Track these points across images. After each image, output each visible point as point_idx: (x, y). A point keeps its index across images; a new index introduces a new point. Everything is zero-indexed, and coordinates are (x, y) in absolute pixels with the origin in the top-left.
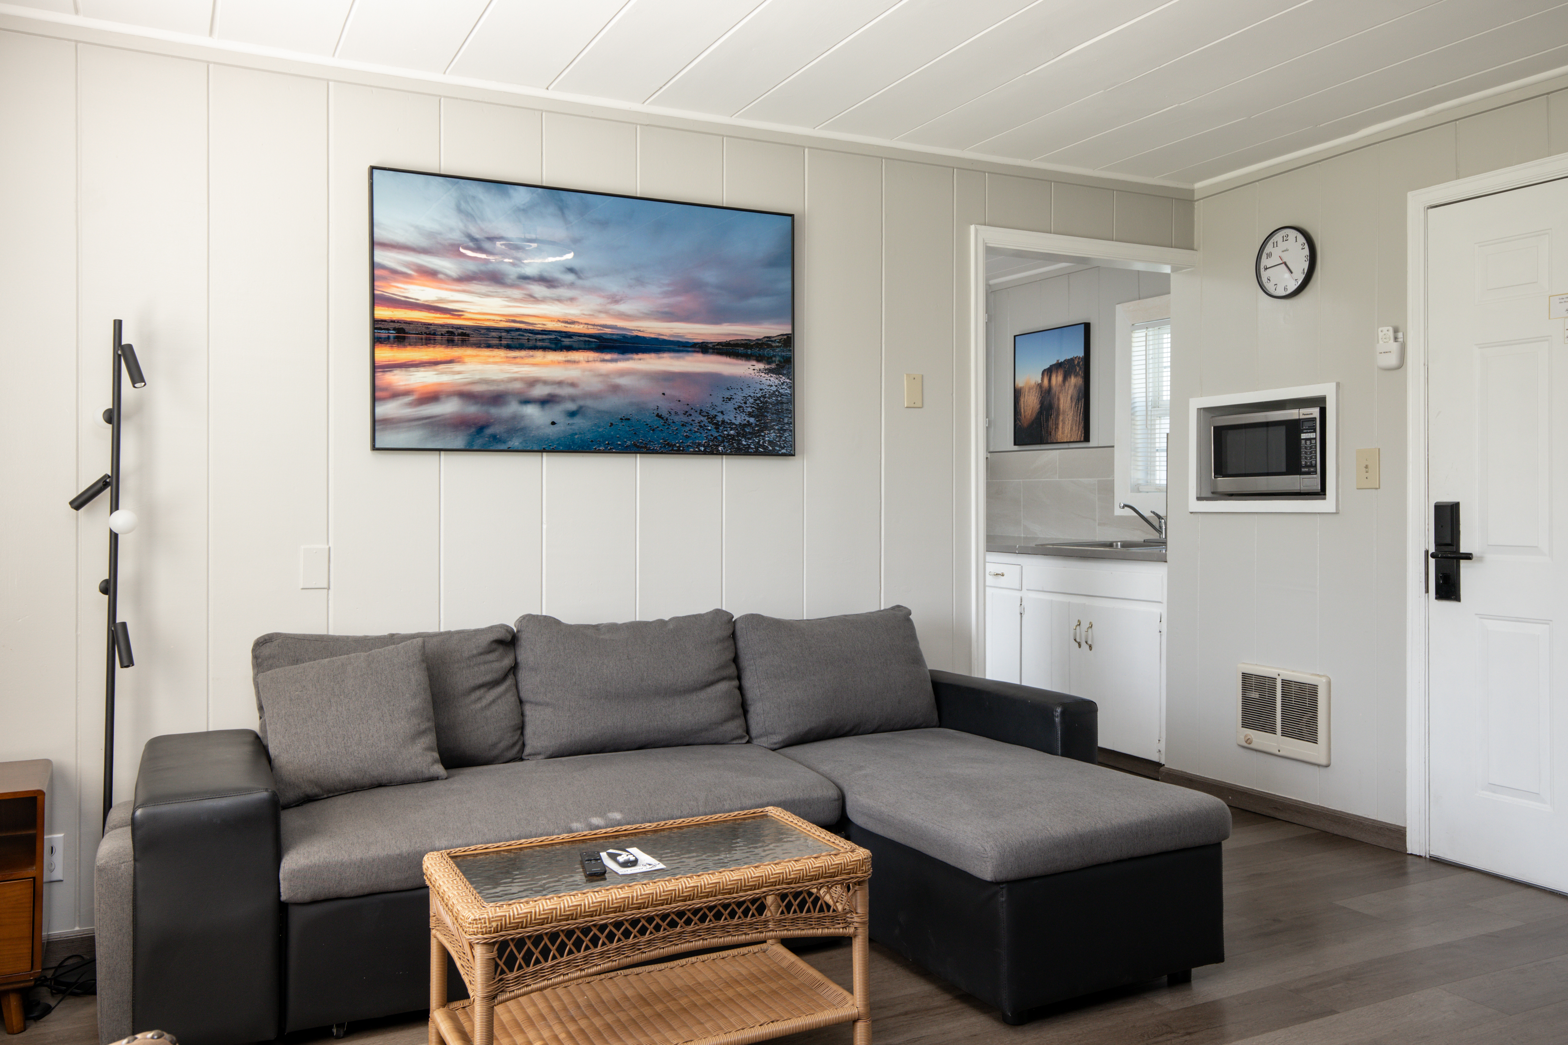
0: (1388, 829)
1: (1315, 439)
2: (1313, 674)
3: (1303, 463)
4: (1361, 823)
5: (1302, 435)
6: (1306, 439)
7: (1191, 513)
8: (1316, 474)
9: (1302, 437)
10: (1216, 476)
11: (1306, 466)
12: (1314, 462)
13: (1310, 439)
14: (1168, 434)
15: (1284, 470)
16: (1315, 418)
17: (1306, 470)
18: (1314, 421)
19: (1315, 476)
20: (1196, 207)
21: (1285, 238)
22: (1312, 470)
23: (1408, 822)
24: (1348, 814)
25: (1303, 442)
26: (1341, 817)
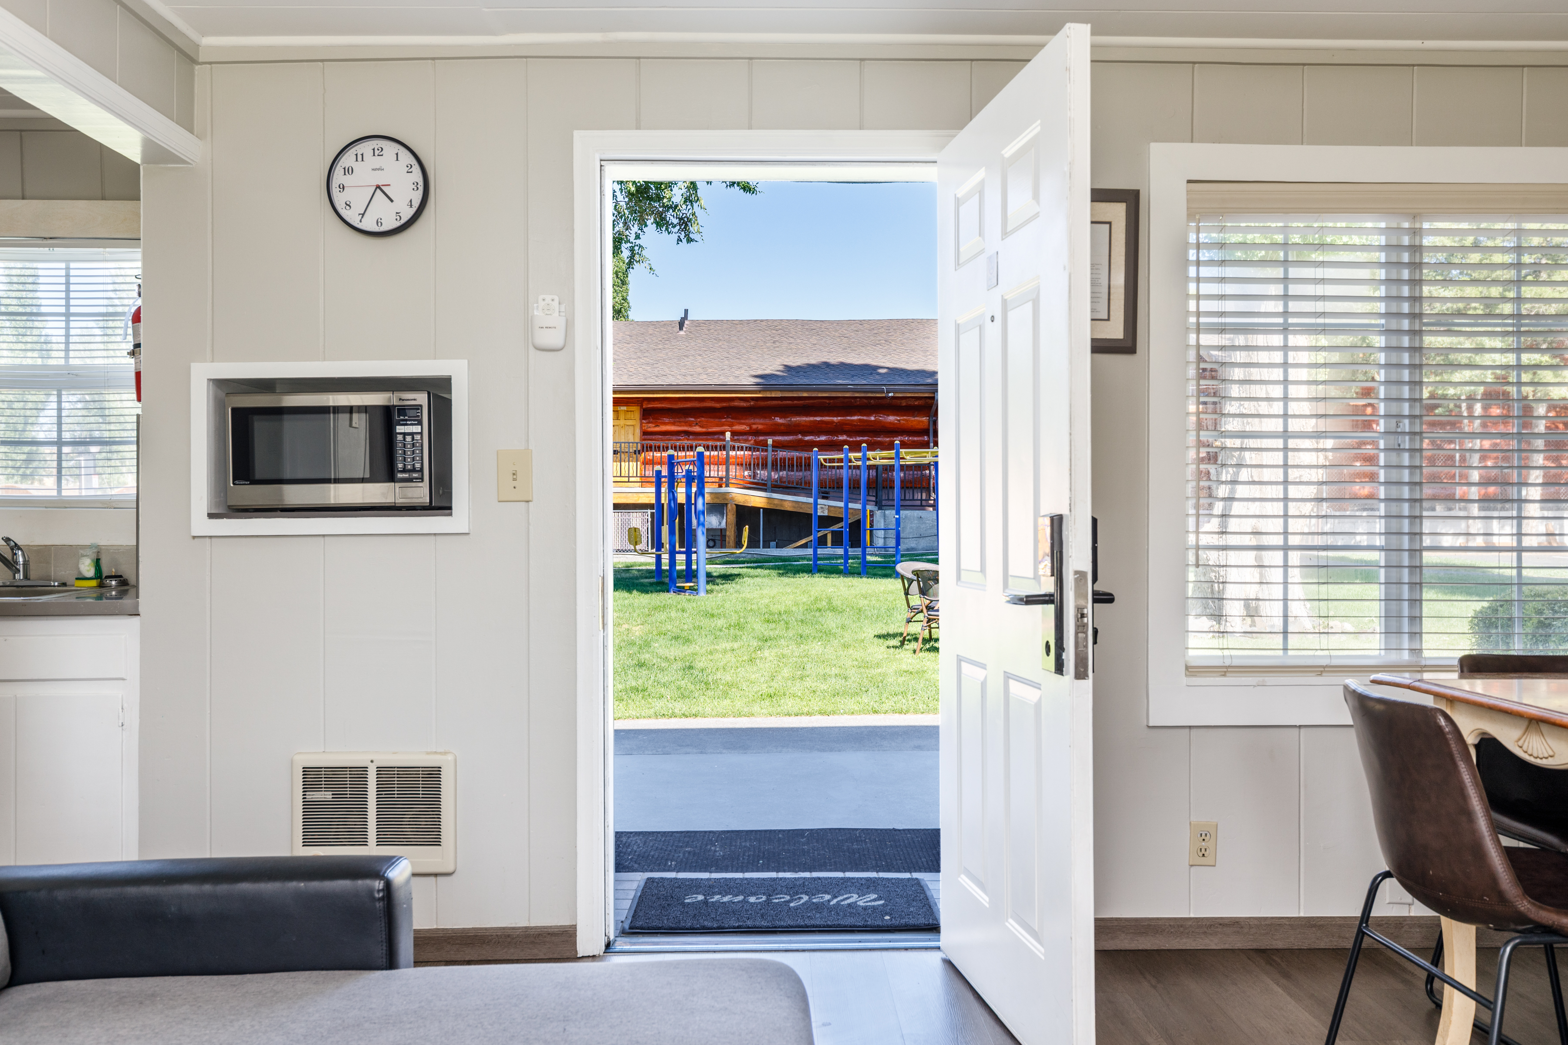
0: (549, 934)
1: (421, 433)
2: (428, 753)
3: (400, 466)
4: (509, 936)
5: (397, 427)
6: (405, 434)
7: (194, 537)
8: (422, 481)
9: (398, 431)
10: (237, 482)
11: (404, 471)
12: (418, 466)
13: (412, 434)
14: (138, 416)
15: (367, 475)
16: (421, 406)
17: (406, 475)
18: (418, 409)
19: (420, 484)
20: (196, 73)
21: (377, 152)
22: (415, 475)
23: (579, 918)
24: (486, 929)
25: (400, 437)
26: (476, 936)
